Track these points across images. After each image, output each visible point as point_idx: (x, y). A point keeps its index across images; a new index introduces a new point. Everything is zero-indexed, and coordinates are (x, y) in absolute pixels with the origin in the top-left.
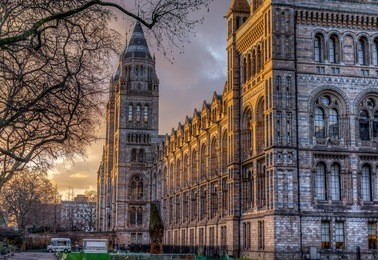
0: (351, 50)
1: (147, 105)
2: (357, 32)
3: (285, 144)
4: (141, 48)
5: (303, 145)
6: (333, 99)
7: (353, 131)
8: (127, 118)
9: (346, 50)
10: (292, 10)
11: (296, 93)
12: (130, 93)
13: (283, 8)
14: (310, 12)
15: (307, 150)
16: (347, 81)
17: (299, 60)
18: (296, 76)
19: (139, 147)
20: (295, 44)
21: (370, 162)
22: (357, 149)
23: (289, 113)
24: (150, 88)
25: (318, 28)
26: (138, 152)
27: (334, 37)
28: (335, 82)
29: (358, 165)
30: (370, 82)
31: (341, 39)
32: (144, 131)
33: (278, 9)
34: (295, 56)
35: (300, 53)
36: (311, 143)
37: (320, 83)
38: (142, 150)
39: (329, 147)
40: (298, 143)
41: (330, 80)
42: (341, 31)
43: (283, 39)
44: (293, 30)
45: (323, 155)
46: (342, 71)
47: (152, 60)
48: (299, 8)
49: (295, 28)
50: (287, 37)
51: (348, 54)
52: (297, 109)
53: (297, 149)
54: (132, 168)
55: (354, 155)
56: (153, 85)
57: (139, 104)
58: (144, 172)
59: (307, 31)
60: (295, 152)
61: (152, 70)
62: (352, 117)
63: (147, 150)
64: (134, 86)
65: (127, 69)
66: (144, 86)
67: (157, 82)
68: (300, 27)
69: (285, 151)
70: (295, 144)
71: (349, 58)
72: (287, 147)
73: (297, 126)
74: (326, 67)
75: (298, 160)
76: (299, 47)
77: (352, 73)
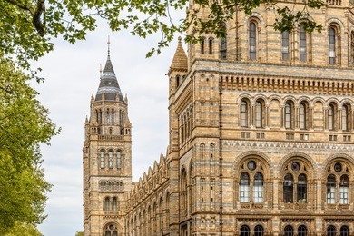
0: (278, 115)
1: (119, 151)
2: (283, 96)
3: (208, 209)
4: (111, 90)
5: (227, 209)
6: (258, 164)
7: (276, 195)
8: (99, 165)
9: (272, 114)
10: (217, 76)
11: (221, 159)
12: (101, 138)
13: (207, 75)
14: (235, 77)
15: (230, 215)
16: (272, 146)
17: (224, 126)
18: (221, 143)
19: (112, 195)
20: (221, 110)
21: (292, 224)
22: (279, 212)
23: (212, 179)
24: (122, 131)
25: (244, 93)
26: (111, 200)
27: (260, 101)
28: (260, 148)
29: (280, 227)
30: (295, 146)
31: (267, 103)
32: (117, 179)
33: (202, 75)
34: (220, 123)
35: (224, 119)
36: (235, 207)
37: (245, 148)
38: (115, 198)
39: (253, 210)
40: (221, 208)
41: (255, 145)
42: (267, 95)
43: (207, 106)
44: (218, 97)
45: (246, 219)
46: (267, 136)
47: (123, 102)
48: (224, 73)
49: (221, 94)
50: (212, 103)
51: (274, 118)
52: (221, 176)
53: (221, 214)
54: (105, 217)
55: (276, 218)
56: (125, 130)
57: (111, 150)
58: (118, 221)
59: (232, 97)
60: (218, 217)
61: (123, 114)
62: (276, 181)
63: (120, 197)
64: (105, 131)
65: (98, 113)
66: (116, 131)
67: (129, 126)
68: (225, 93)
69: (208, 216)
70: (218, 210)
71: (275, 122)
72: (210, 213)
73: (221, 192)
74: (251, 132)
75: (221, 224)
76: (223, 113)
77: (277, 138)
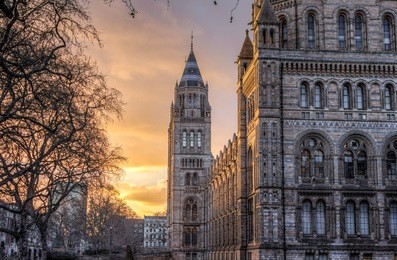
0: (336, 96)
1: (200, 131)
2: (341, 79)
3: (270, 184)
4: (194, 77)
5: (289, 184)
6: (319, 142)
7: (336, 171)
8: (181, 144)
9: (330, 96)
10: (278, 63)
11: (282, 137)
12: (184, 120)
13: (269, 61)
14: (295, 63)
15: (292, 189)
16: (331, 124)
17: (285, 107)
18: (282, 122)
19: (192, 172)
20: (282, 93)
21: (354, 198)
22: (340, 186)
23: (274, 156)
24: (202, 114)
25: (303, 77)
26: (192, 176)
27: (319, 84)
28: (319, 126)
29: (341, 202)
30: (353, 125)
31: (326, 86)
32: (197, 156)
33: (264, 63)
34: (281, 104)
35: (285, 101)
36: (297, 182)
37: (305, 127)
38: (195, 174)
39: (314, 185)
40: (283, 183)
41: (315, 124)
42: (325, 79)
43: (269, 89)
44: (278, 80)
45: (308, 193)
46: (326, 116)
47: (205, 88)
48: (284, 60)
49: (281, 79)
50: (273, 87)
51: (333, 99)
52: (282, 153)
53: (283, 189)
55: (337, 192)
56: (205, 111)
57: (193, 131)
58: (198, 195)
59: (293, 81)
60: (280, 191)
61: (204, 98)
62: (336, 158)
63: (200, 173)
64: (187, 113)
65: (181, 98)
66: (198, 113)
67: (209, 109)
68: (286, 78)
69: (271, 191)
70: (280, 184)
71: (334, 103)
72: (272, 187)
73: (283, 168)
74: (311, 113)
75: (283, 198)
76: (285, 95)
77: (336, 117)
